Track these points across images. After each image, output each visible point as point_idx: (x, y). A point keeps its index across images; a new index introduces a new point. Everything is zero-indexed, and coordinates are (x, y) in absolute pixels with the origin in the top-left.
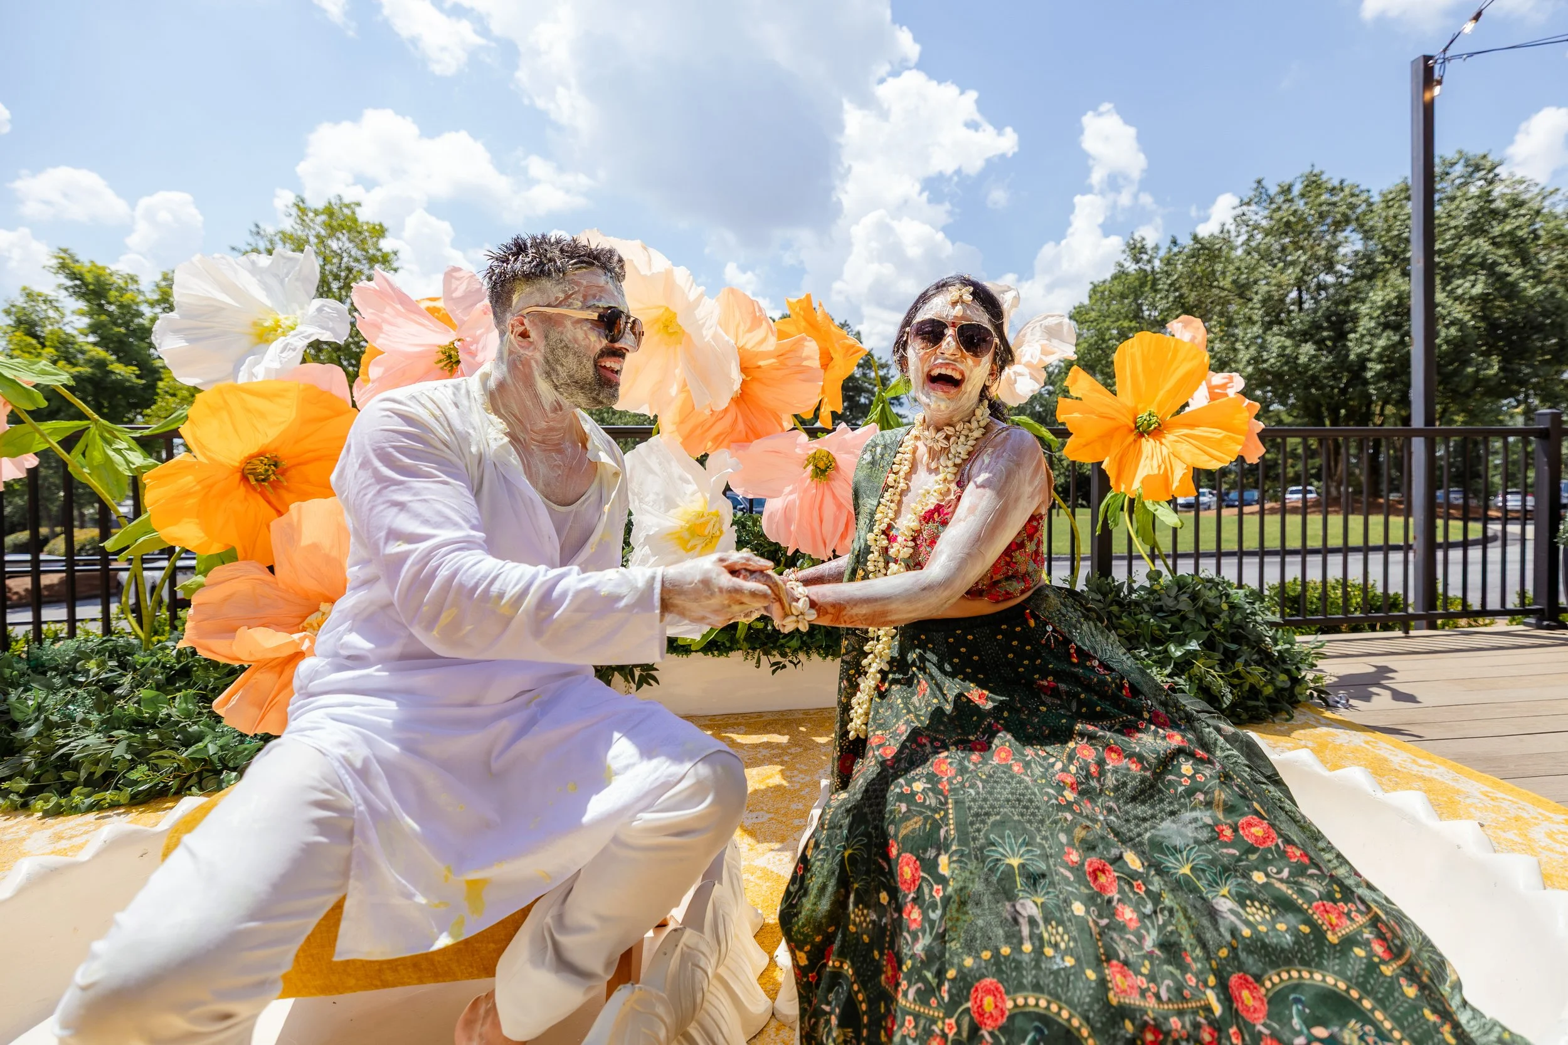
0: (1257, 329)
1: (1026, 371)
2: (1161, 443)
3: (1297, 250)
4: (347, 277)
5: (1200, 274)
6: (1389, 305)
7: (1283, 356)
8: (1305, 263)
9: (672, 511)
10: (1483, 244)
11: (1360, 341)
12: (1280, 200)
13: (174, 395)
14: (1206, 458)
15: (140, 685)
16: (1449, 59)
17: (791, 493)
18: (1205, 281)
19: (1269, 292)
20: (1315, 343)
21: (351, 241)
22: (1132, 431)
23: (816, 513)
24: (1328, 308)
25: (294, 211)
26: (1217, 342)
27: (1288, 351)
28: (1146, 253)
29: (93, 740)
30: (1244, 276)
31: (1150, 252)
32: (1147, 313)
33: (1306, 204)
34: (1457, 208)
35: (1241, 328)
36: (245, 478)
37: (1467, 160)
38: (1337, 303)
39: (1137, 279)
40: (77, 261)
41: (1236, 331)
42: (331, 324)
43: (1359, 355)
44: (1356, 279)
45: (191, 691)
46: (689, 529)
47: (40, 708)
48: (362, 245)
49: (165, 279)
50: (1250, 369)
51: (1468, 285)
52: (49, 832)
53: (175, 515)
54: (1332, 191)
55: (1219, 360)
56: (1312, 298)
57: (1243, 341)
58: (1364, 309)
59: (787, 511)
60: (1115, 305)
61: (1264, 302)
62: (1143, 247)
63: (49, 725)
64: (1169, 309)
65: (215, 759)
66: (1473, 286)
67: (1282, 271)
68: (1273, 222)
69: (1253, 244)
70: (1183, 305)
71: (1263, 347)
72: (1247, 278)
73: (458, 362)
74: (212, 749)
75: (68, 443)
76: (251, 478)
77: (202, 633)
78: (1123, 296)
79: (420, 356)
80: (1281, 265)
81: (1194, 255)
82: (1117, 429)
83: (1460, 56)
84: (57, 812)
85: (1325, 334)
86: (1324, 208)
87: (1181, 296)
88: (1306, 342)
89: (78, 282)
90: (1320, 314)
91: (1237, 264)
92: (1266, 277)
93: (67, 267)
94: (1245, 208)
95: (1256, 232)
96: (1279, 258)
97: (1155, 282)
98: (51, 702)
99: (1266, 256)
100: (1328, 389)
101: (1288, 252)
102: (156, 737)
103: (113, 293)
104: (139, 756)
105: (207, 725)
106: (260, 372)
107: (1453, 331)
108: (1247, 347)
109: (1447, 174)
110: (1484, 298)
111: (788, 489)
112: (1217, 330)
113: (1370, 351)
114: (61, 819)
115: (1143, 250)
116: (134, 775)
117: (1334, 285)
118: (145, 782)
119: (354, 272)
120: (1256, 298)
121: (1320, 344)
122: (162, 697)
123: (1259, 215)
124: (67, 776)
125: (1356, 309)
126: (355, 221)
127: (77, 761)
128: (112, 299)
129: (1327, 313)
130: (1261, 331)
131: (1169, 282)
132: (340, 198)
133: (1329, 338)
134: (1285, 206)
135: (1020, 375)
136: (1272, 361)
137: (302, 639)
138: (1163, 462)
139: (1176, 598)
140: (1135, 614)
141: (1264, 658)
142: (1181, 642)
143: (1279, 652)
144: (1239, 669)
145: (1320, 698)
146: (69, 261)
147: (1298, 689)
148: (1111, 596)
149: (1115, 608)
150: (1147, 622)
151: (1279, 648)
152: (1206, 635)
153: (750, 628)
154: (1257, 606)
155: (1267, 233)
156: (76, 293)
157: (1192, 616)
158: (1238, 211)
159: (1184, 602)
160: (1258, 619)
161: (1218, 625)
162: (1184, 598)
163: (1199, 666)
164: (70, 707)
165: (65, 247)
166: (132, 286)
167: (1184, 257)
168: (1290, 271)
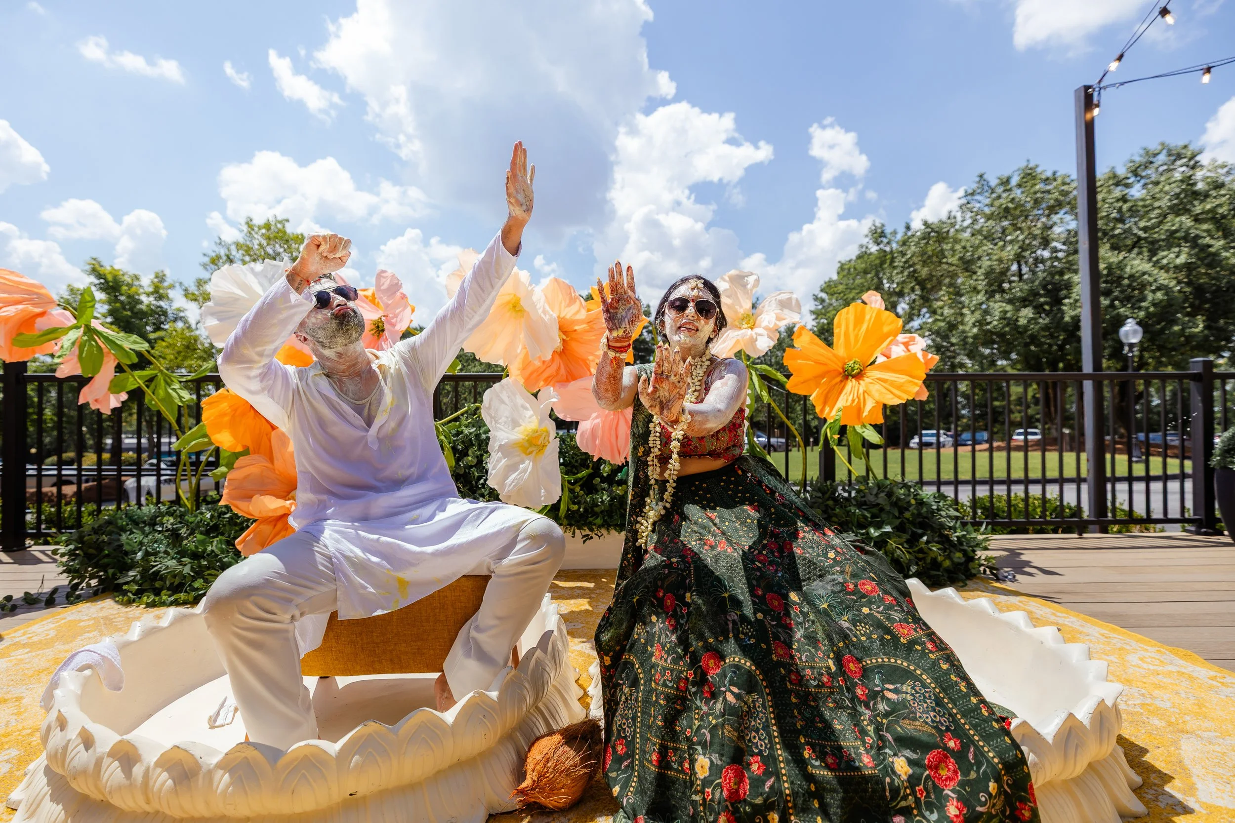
0: (981, 297)
1: (765, 332)
2: (861, 384)
3: (1015, 230)
5: (930, 253)
7: (1005, 319)
8: (1024, 241)
9: (517, 429)
10: (1186, 221)
11: (1073, 306)
12: (1000, 190)
13: (164, 358)
14: (891, 397)
15: (192, 533)
16: (1105, 88)
17: (596, 418)
18: (935, 259)
19: (991, 266)
20: (1035, 308)
22: (839, 373)
23: (613, 432)
24: (1044, 279)
25: (245, 228)
26: (946, 308)
27: (1009, 315)
28: (885, 237)
29: (171, 563)
30: (969, 254)
31: (889, 236)
32: (887, 286)
33: (1023, 193)
34: (1161, 191)
35: (967, 296)
37: (1169, 150)
38: (1052, 275)
39: (877, 258)
40: (102, 266)
41: (963, 299)
43: (1072, 318)
44: (1069, 253)
45: (221, 537)
46: (528, 440)
47: (141, 544)
49: (157, 277)
50: (975, 330)
51: (1172, 256)
52: (149, 616)
53: (219, 427)
54: (1046, 181)
55: (948, 323)
56: (1030, 270)
57: (969, 307)
58: (1076, 279)
59: (593, 431)
60: (859, 281)
61: (987, 275)
62: (883, 232)
63: (147, 554)
64: (904, 282)
66: (1177, 257)
67: (1003, 248)
68: (993, 209)
69: (977, 227)
70: (916, 279)
71: (986, 312)
72: (972, 255)
73: (383, 330)
77: (233, 498)
78: (866, 272)
80: (1001, 243)
81: (926, 237)
82: (828, 372)
83: (1113, 85)
84: (152, 605)
85: (1042, 300)
86: (1039, 195)
87: (915, 271)
88: (1025, 307)
89: (102, 281)
91: (963, 244)
92: (988, 255)
93: (95, 271)
94: (969, 198)
95: (979, 217)
96: (1000, 238)
97: (893, 260)
98: (145, 541)
99: (989, 237)
100: (1046, 346)
101: (1007, 232)
102: (205, 563)
103: (124, 288)
104: (198, 574)
107: (1159, 295)
108: (973, 312)
109: (1151, 163)
110: (1188, 267)
111: (594, 415)
112: (946, 298)
114: (157, 608)
115: (882, 234)
116: (197, 585)
117: (1051, 258)
120: (980, 272)
121: (1039, 309)
122: (208, 540)
123: (982, 202)
125: (1069, 278)
126: (285, 233)
127: (163, 575)
128: (123, 292)
129: (1044, 283)
130: (984, 299)
131: (904, 260)
132: (275, 216)
133: (1046, 303)
134: (1004, 195)
135: (760, 335)
136: (995, 323)
138: (858, 397)
139: (876, 495)
140: (846, 507)
141: (945, 541)
142: (878, 526)
143: (957, 537)
144: (923, 546)
145: (992, 574)
146: (97, 266)
147: (971, 565)
148: (827, 496)
149: (830, 503)
150: (854, 513)
151: (957, 534)
152: (897, 522)
153: (568, 510)
154: (941, 504)
155: (989, 218)
156: (101, 288)
157: (888, 508)
158: (964, 201)
159: (882, 499)
160: (943, 513)
161: (907, 515)
162: (883, 495)
163: (892, 543)
164: (156, 545)
165: (94, 256)
166: (136, 283)
167: (916, 240)
168: (1009, 248)
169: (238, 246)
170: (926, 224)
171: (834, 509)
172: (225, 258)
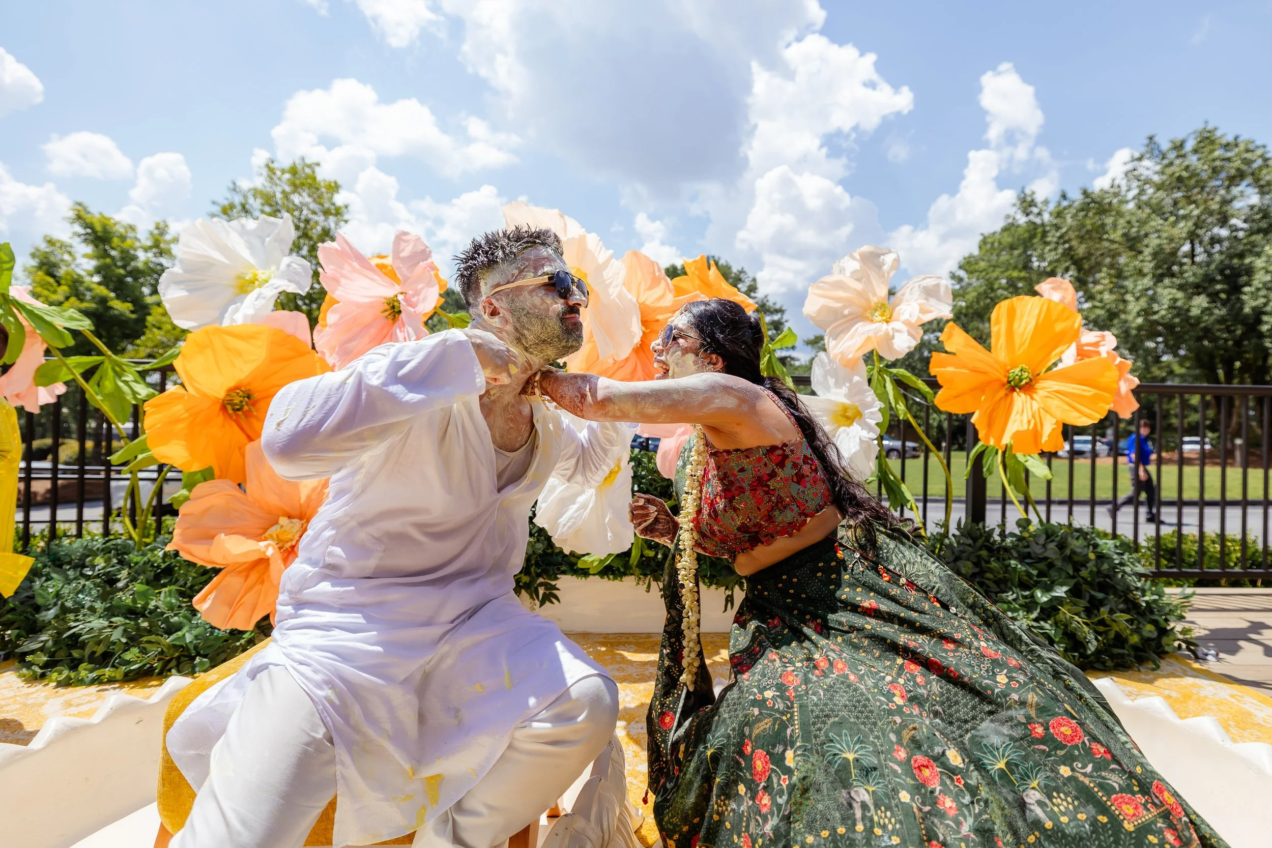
0: (1147, 282)
1: (905, 328)
2: (1032, 398)
3: (1189, 204)
4: (305, 228)
5: (1089, 227)
7: (1175, 308)
8: (1198, 217)
11: (1255, 296)
12: (1172, 155)
13: (159, 328)
14: (1076, 414)
15: (133, 580)
17: (683, 434)
18: (1094, 235)
19: (1160, 245)
20: (1209, 295)
21: (309, 196)
22: (1004, 385)
24: (1222, 262)
25: (265, 172)
26: (1106, 293)
27: (1179, 304)
28: (1036, 206)
29: (98, 623)
30: (1134, 230)
31: (1040, 206)
32: (1036, 264)
33: (1199, 159)
35: (1131, 280)
36: (224, 408)
38: (1231, 257)
39: (1025, 231)
40: (89, 213)
41: (1126, 283)
42: (297, 278)
43: (1254, 309)
44: (1251, 232)
45: (173, 588)
47: (58, 595)
48: (318, 200)
49: (157, 228)
50: (1140, 320)
52: (61, 700)
53: (165, 437)
54: (1227, 146)
55: (1108, 310)
56: (1206, 251)
57: (1133, 293)
58: (1259, 263)
60: (1004, 257)
61: (1155, 255)
62: (1033, 201)
63: (65, 610)
64: (1058, 261)
65: (191, 647)
67: (1174, 224)
68: (1164, 177)
69: (1144, 198)
70: (1072, 258)
71: (1153, 299)
72: (1138, 232)
73: (400, 312)
74: (189, 638)
75: (88, 374)
76: (229, 408)
77: (187, 540)
78: (1012, 247)
79: (370, 306)
80: (1172, 219)
81: (1085, 208)
82: (990, 382)
84: (66, 683)
85: (1219, 287)
86: (1218, 163)
87: (1071, 248)
88: (1199, 294)
89: (89, 231)
90: (1213, 267)
91: (1128, 218)
92: (1157, 231)
93: (80, 219)
94: (1136, 163)
95: (1147, 186)
96: (1171, 213)
97: (1044, 234)
98: (66, 591)
99: (1158, 210)
100: (1221, 342)
101: (1180, 205)
102: (146, 624)
103: (116, 241)
104: (133, 640)
105: (185, 617)
106: (239, 318)
108: (1137, 299)
111: (680, 430)
112: (1106, 281)
113: (1265, 305)
114: (70, 689)
115: (1032, 203)
116: (128, 656)
117: (1228, 238)
118: (135, 663)
119: (312, 223)
120: (1147, 252)
121: (1213, 297)
122: (151, 591)
123: (1153, 169)
124: (76, 654)
125: (1251, 262)
126: (314, 179)
127: (83, 641)
128: (115, 246)
129: (1221, 267)
130: (1151, 283)
131: (1058, 234)
132: (303, 159)
133: (1223, 291)
134: (1177, 162)
135: (899, 331)
136: (1163, 312)
137: (267, 547)
138: (1033, 417)
139: (1044, 546)
140: (1004, 560)
141: (1132, 606)
142: (1048, 589)
143: (1147, 602)
144: (1106, 616)
145: (1188, 649)
146: (83, 213)
147: (1165, 640)
148: (980, 541)
149: (984, 553)
150: (1015, 569)
151: (1147, 598)
152: (1073, 582)
153: (642, 556)
154: (1125, 557)
155: (1159, 187)
156: (85, 240)
157: (1059, 564)
158: (1130, 166)
159: (1052, 551)
160: (1128, 569)
161: (1084, 573)
162: (1052, 546)
163: (1065, 612)
164: (81, 596)
165: (79, 200)
166: (131, 234)
167: (1073, 211)
168: (1182, 224)
169: (256, 193)
170: (1085, 193)
171: (988, 562)
172: (239, 208)
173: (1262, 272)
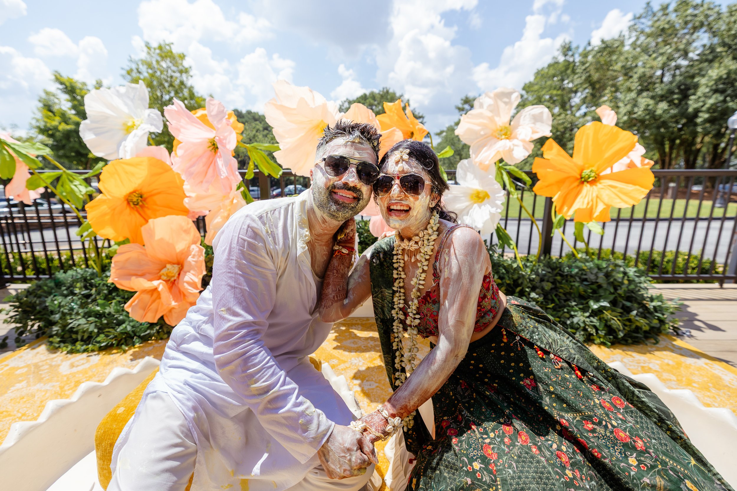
0: (633, 95)
3: (665, 45)
4: (171, 81)
5: (603, 62)
6: (720, 78)
7: (647, 110)
8: (670, 54)
11: (697, 101)
18: (605, 67)
19: (644, 72)
20: (668, 102)
24: (680, 81)
25: (146, 49)
27: (650, 107)
28: (571, 50)
30: (629, 63)
31: (573, 50)
32: (566, 86)
33: (677, 16)
35: (623, 94)
38: (686, 78)
39: (564, 66)
40: (61, 76)
43: (694, 109)
44: (701, 61)
54: (696, 7)
56: (670, 75)
58: (703, 81)
60: (549, 82)
61: (640, 78)
62: (570, 47)
64: (580, 84)
67: (655, 59)
68: (653, 29)
69: (638, 43)
70: (590, 82)
71: (635, 105)
72: (632, 64)
78: (554, 76)
80: (654, 55)
81: (601, 51)
85: (675, 96)
86: (688, 18)
87: (590, 76)
88: (663, 101)
89: (64, 86)
90: (674, 84)
91: (626, 56)
92: (643, 63)
94: (637, 21)
95: (641, 35)
96: (654, 51)
97: (574, 68)
99: (645, 50)
100: (671, 129)
101: (660, 47)
108: (626, 105)
112: (609, 95)
113: (702, 106)
115: (569, 49)
117: (686, 66)
119: (174, 78)
120: (636, 76)
121: (671, 102)
123: (647, 24)
125: (698, 81)
126: (172, 52)
129: (679, 84)
131: (583, 68)
132: (164, 41)
133: (677, 99)
134: (663, 18)
136: (640, 113)
146: (58, 77)
155: (648, 36)
156: (63, 92)
158: (632, 23)
167: (593, 53)
168: (660, 58)
170: (603, 41)
173: (704, 87)
